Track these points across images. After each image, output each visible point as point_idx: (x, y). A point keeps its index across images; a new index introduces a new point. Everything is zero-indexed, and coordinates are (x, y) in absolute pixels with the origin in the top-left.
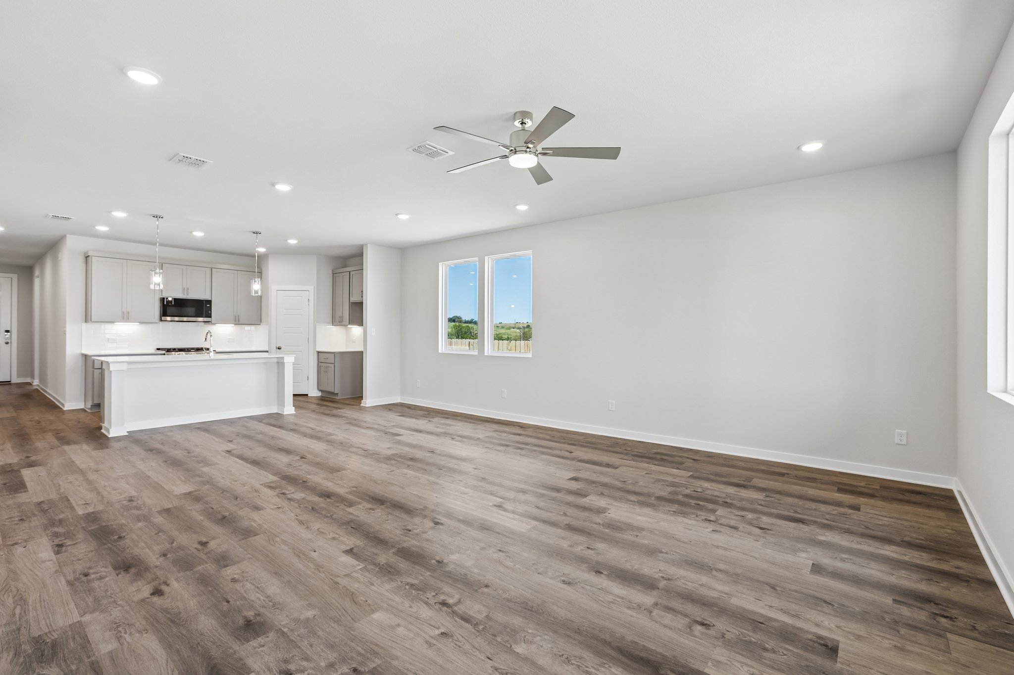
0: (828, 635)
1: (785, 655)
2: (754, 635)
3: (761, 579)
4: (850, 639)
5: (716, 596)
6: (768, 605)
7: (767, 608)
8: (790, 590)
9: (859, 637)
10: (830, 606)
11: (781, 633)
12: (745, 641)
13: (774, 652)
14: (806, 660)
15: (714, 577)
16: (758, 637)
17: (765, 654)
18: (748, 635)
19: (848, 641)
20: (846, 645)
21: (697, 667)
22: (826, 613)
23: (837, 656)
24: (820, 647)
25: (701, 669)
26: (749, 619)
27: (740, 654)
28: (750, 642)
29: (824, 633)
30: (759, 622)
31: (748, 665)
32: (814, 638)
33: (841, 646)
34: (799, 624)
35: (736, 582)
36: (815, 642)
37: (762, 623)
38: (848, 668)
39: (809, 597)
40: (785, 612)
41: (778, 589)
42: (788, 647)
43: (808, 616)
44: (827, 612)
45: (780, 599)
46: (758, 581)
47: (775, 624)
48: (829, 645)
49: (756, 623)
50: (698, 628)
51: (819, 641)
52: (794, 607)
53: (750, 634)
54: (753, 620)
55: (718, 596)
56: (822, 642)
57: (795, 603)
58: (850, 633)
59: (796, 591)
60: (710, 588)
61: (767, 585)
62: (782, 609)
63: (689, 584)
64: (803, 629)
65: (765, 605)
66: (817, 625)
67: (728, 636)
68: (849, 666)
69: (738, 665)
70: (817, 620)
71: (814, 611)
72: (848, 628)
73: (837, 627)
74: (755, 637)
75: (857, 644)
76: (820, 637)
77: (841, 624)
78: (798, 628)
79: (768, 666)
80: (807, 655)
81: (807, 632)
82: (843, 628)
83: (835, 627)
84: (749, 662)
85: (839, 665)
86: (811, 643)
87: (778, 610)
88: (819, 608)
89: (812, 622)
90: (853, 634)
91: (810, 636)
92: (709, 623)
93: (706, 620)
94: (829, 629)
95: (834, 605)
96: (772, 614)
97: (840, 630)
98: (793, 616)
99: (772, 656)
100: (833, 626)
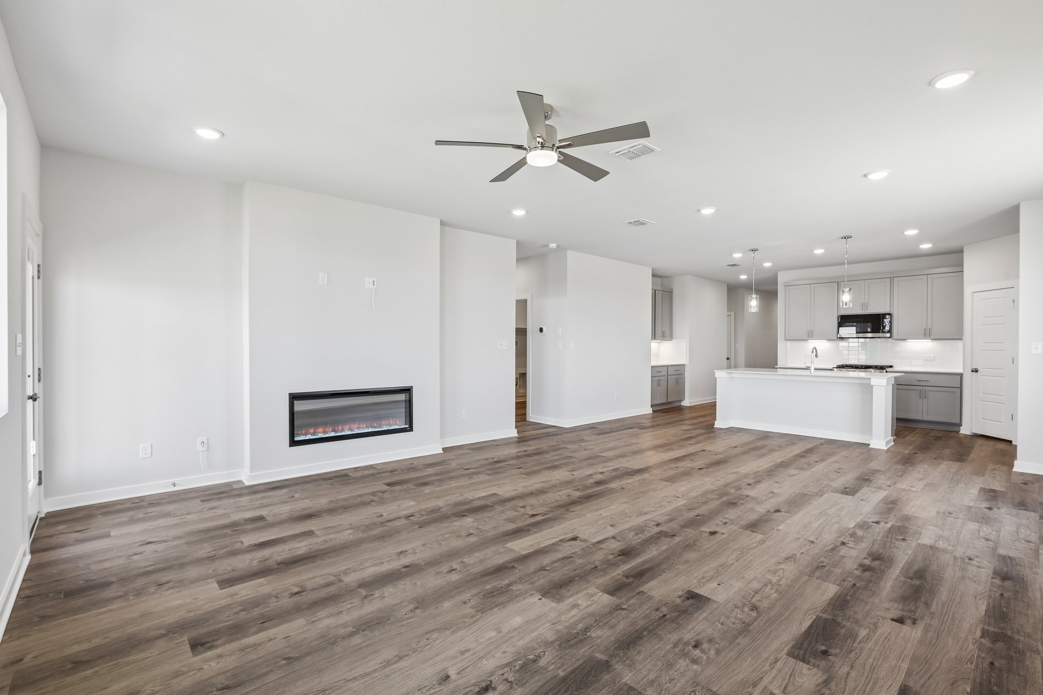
0: (205, 654)
1: (228, 617)
2: (259, 612)
3: (309, 658)
4: (184, 666)
5: (319, 614)
6: (273, 639)
7: (273, 637)
8: (272, 671)
9: (177, 674)
10: (220, 686)
11: (242, 627)
12: (260, 605)
13: (236, 613)
14: (210, 625)
15: (345, 625)
16: (256, 613)
17: (241, 608)
18: (262, 609)
19: (185, 663)
20: (187, 658)
21: (270, 577)
22: (218, 675)
23: (190, 643)
24: (207, 640)
25: (266, 578)
26: (275, 619)
27: (255, 597)
28: (257, 606)
29: (209, 654)
30: (265, 622)
31: (244, 596)
32: (215, 643)
33: (190, 654)
34: (235, 645)
35: (323, 636)
36: (213, 641)
37: (263, 623)
38: (177, 641)
39: (247, 679)
40: (255, 646)
41: (283, 662)
42: (230, 623)
43: (233, 657)
44: (219, 677)
45: (270, 653)
46: (309, 654)
47: (253, 630)
48: (200, 647)
49: (267, 620)
50: (296, 590)
51: (211, 644)
52: (252, 656)
53: (262, 611)
54: (271, 620)
55: (316, 615)
56: (207, 645)
57: (254, 660)
58: (187, 672)
59: (265, 674)
60: (332, 615)
61: (297, 657)
62: (260, 645)
63: (349, 606)
64: (229, 644)
65: (276, 638)
66: (220, 656)
67: (274, 600)
68: (177, 644)
69: (250, 592)
70: (223, 661)
71: (232, 667)
72: (190, 676)
73: (202, 669)
74: (256, 612)
75: (176, 666)
76: (211, 648)
77: (199, 674)
78: (233, 641)
79: (232, 604)
80: (212, 628)
81: (224, 644)
82: (195, 672)
83: (204, 667)
84: (245, 598)
85: (185, 638)
86: (215, 637)
87: (262, 642)
88: (229, 674)
89: (226, 655)
90: (184, 673)
91: (219, 642)
92: (295, 596)
93: (299, 597)
94: (207, 661)
95: (217, 691)
96: (262, 636)
97: (198, 668)
98: (247, 647)
99: (235, 611)
100: (206, 667)
